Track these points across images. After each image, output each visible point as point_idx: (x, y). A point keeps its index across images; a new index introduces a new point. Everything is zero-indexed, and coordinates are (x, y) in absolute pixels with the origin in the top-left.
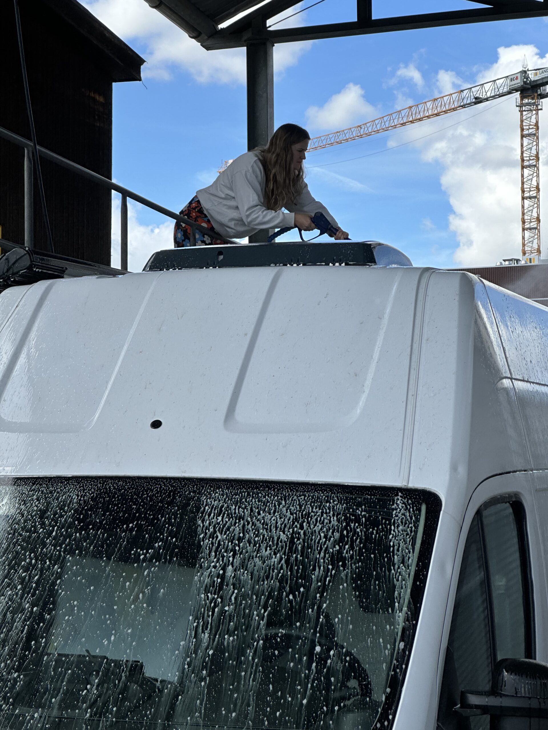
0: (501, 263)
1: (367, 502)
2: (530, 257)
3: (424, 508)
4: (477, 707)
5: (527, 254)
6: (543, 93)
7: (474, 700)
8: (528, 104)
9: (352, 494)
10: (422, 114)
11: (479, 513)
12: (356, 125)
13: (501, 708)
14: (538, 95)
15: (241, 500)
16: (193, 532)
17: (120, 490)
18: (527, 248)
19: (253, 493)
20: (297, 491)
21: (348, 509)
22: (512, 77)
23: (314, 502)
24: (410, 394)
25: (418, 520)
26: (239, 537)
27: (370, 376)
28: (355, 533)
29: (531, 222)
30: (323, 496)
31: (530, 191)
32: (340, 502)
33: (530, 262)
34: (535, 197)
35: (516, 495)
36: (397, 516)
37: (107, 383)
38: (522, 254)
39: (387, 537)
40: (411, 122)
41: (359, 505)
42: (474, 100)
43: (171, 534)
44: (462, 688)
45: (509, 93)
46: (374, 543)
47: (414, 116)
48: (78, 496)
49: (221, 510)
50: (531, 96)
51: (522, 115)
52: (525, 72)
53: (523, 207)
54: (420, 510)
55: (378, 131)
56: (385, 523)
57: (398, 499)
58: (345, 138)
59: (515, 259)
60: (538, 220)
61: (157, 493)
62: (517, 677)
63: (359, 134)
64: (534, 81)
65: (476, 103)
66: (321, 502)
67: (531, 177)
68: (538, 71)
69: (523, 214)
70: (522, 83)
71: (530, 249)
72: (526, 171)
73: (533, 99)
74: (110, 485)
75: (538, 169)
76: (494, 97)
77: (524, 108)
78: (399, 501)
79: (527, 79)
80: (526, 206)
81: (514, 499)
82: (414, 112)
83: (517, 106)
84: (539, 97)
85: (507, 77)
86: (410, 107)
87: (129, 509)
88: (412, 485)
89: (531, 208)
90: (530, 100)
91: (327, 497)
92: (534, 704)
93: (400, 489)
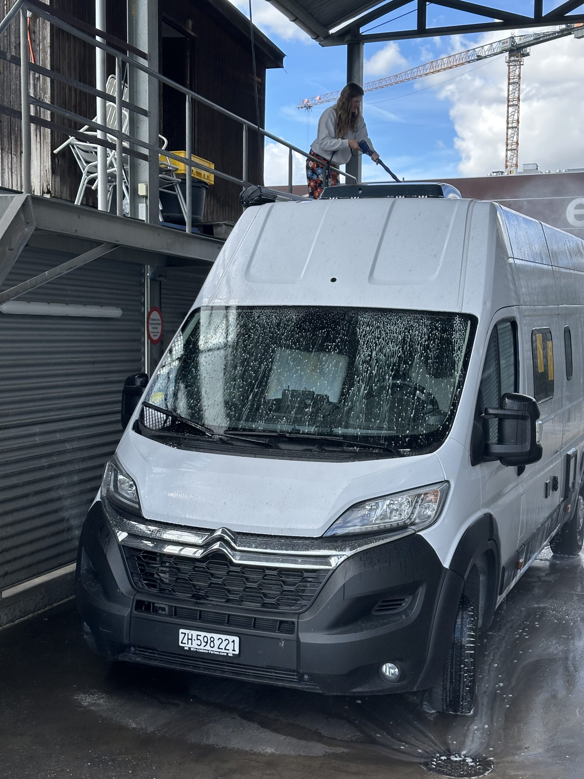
0: (491, 174)
1: (441, 320)
2: (510, 170)
3: (469, 323)
4: (493, 414)
5: (508, 168)
6: (525, 53)
7: (491, 411)
8: (514, 61)
9: (433, 315)
10: (440, 67)
11: (496, 326)
12: (394, 75)
13: (504, 415)
14: (521, 54)
15: (378, 318)
16: (355, 334)
17: (317, 313)
18: (508, 164)
19: (384, 315)
20: (406, 314)
21: (431, 323)
22: (504, 41)
23: (415, 320)
24: (463, 266)
25: (466, 329)
26: (378, 337)
27: (443, 256)
28: (435, 334)
29: (512, 145)
30: (419, 316)
31: (513, 123)
32: (428, 320)
33: (511, 173)
34: (516, 127)
35: (514, 318)
36: (456, 327)
37: (306, 258)
38: (505, 167)
39: (451, 337)
40: (432, 72)
41: (437, 321)
42: (476, 58)
43: (344, 335)
44: (485, 406)
45: (501, 53)
46: (445, 340)
47: (434, 68)
48: (296, 316)
49: (368, 324)
50: (516, 55)
51: (509, 68)
52: (513, 38)
53: (507, 134)
54: (467, 324)
55: (409, 79)
56: (450, 330)
57: (456, 319)
58: (386, 84)
59: (500, 172)
60: (517, 143)
61: (336, 314)
62: (512, 401)
63: (396, 81)
64: (519, 44)
65: (477, 60)
66: (418, 320)
67: (513, 113)
68: (522, 37)
69: (507, 139)
70: (511, 46)
71: (510, 164)
72: (511, 109)
73: (517, 57)
74: (311, 310)
75: (519, 107)
76: (490, 56)
77: (511, 64)
78: (457, 319)
79: (514, 43)
80: (509, 134)
81: (512, 320)
82: (435, 66)
83: (506, 62)
84: (522, 56)
85: (500, 41)
86: (432, 62)
87: (322, 322)
88: (464, 311)
89: (513, 135)
90: (515, 58)
91: (421, 317)
92: (520, 413)
93: (458, 314)
